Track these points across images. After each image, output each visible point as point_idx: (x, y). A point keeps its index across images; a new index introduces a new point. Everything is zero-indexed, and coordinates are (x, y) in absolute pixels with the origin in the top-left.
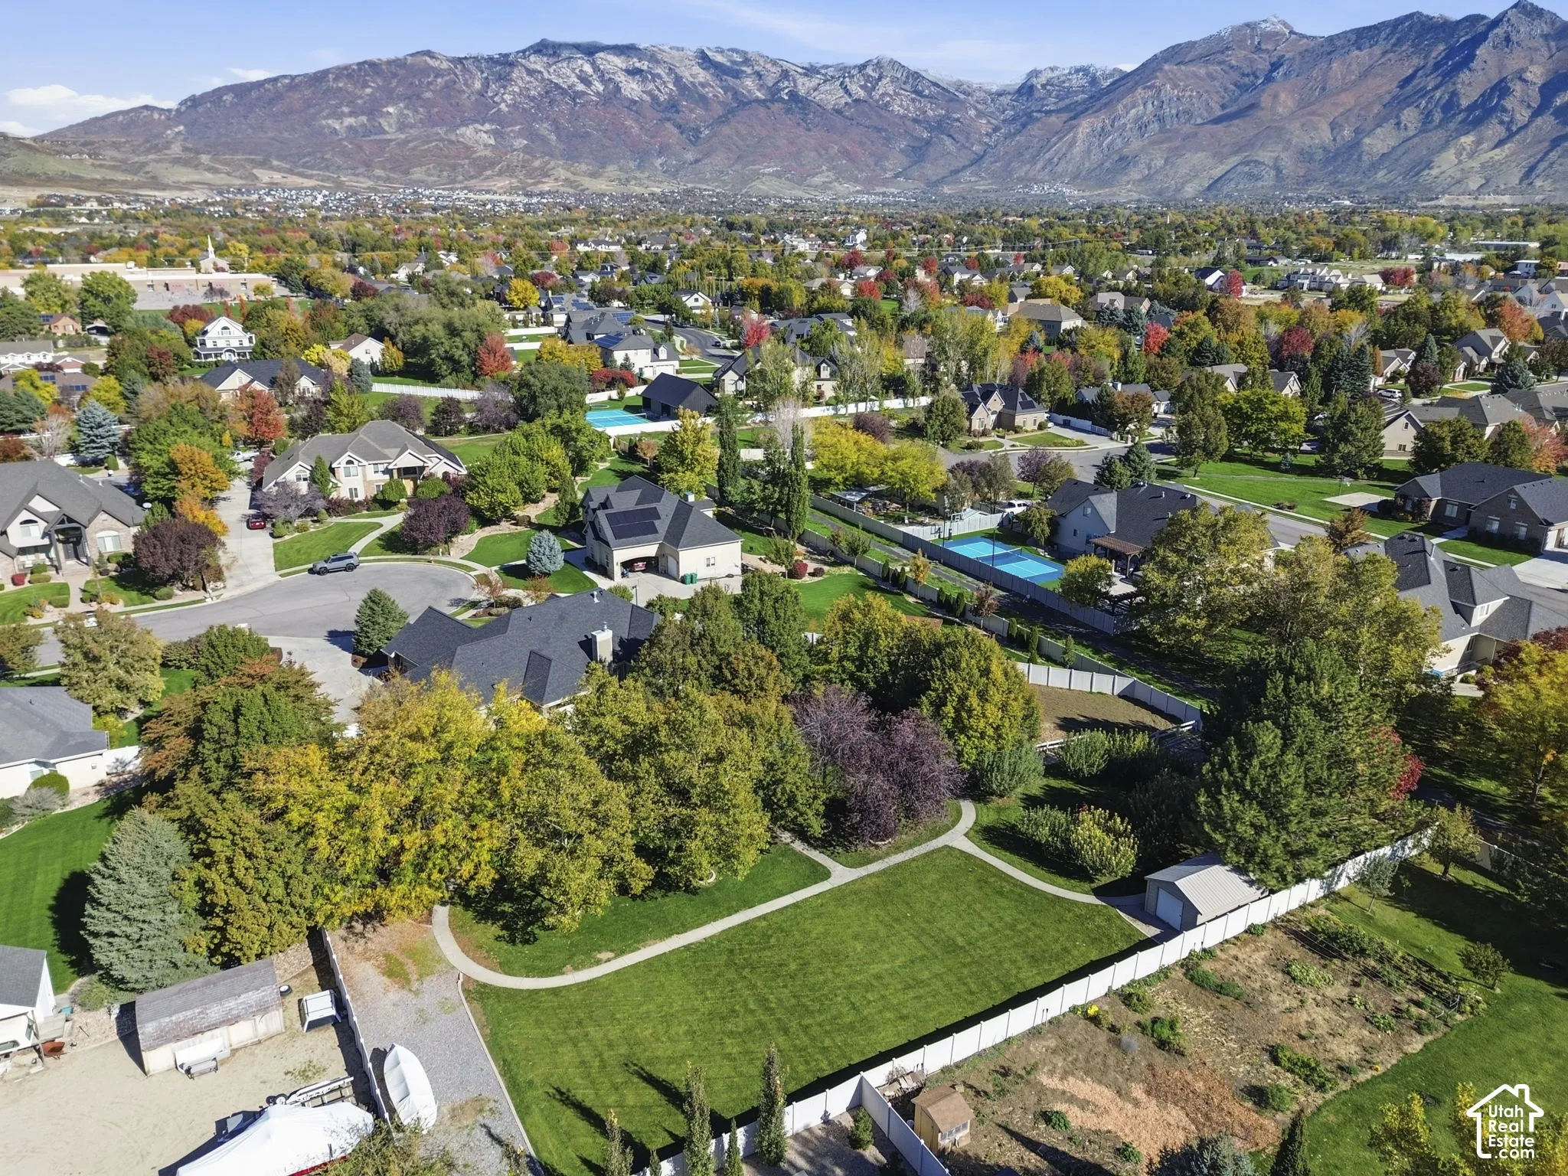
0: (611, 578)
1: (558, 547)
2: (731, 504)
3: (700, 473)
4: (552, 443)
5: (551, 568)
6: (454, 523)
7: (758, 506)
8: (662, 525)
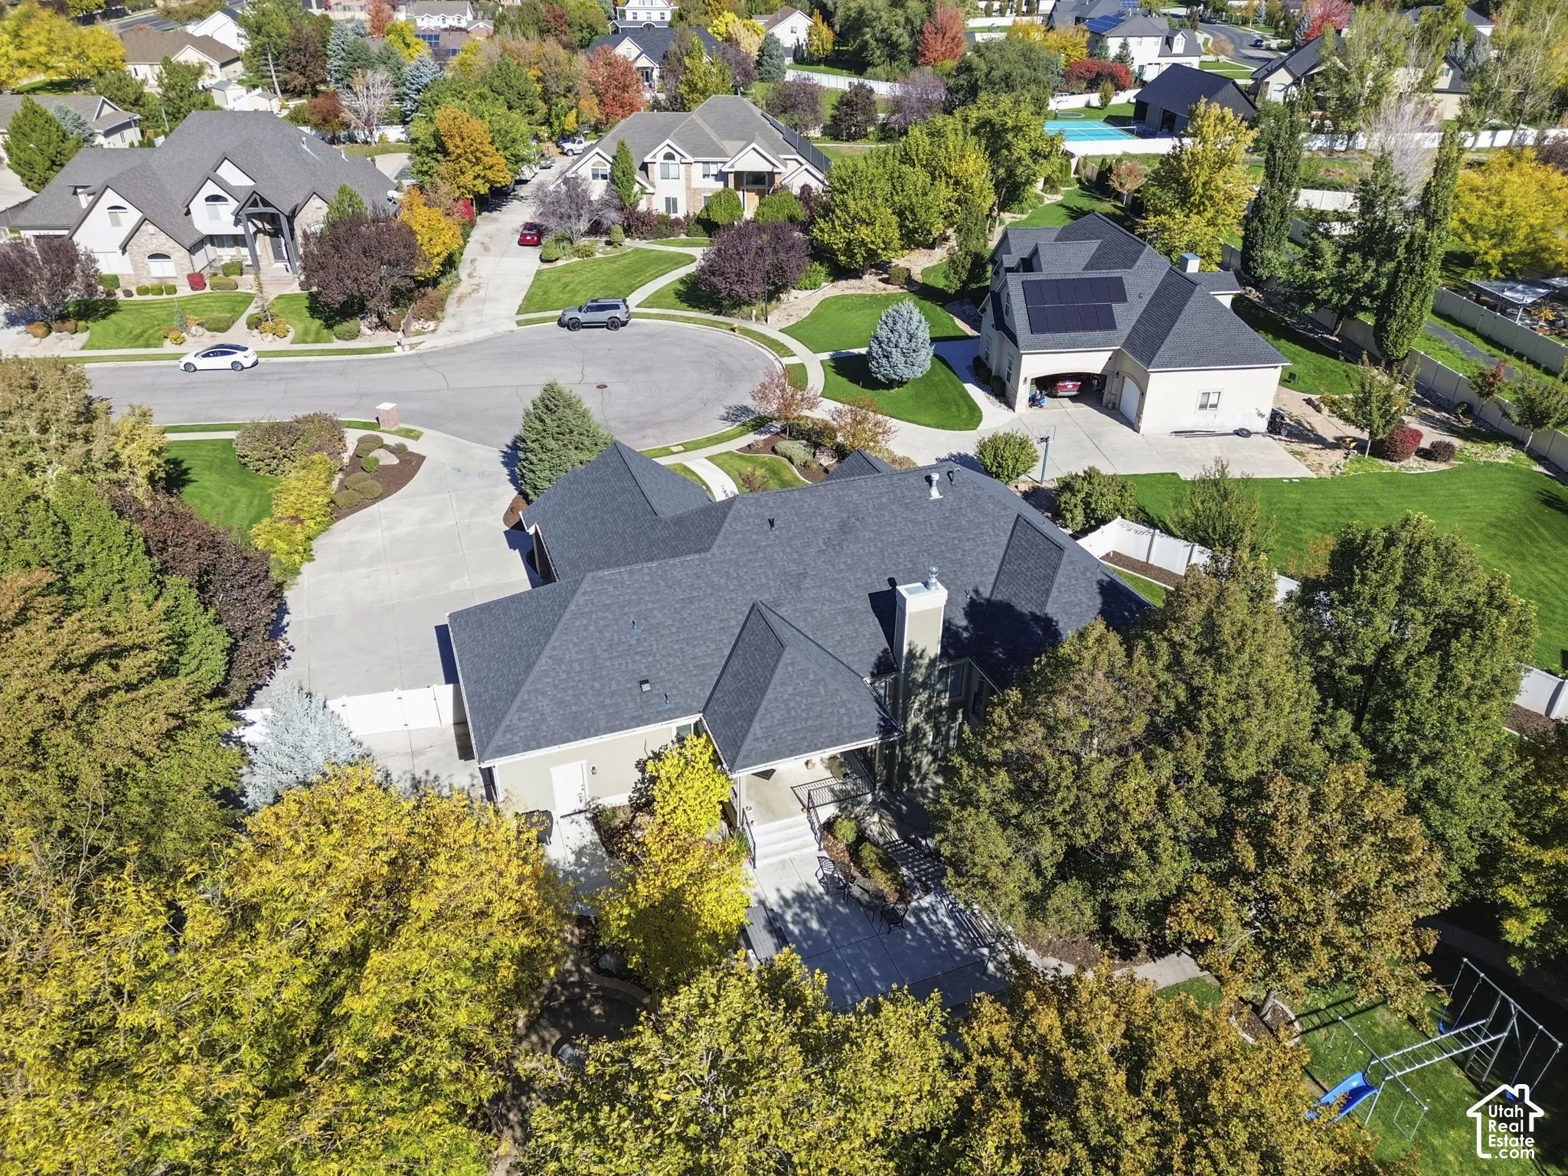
0: (1011, 406)
1: (924, 334)
2: (1258, 284)
3: (1211, 223)
4: (969, 148)
5: (906, 373)
6: (779, 268)
7: (1322, 294)
8: (1127, 315)
